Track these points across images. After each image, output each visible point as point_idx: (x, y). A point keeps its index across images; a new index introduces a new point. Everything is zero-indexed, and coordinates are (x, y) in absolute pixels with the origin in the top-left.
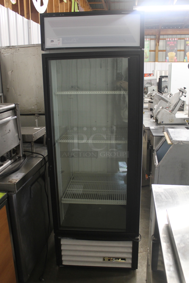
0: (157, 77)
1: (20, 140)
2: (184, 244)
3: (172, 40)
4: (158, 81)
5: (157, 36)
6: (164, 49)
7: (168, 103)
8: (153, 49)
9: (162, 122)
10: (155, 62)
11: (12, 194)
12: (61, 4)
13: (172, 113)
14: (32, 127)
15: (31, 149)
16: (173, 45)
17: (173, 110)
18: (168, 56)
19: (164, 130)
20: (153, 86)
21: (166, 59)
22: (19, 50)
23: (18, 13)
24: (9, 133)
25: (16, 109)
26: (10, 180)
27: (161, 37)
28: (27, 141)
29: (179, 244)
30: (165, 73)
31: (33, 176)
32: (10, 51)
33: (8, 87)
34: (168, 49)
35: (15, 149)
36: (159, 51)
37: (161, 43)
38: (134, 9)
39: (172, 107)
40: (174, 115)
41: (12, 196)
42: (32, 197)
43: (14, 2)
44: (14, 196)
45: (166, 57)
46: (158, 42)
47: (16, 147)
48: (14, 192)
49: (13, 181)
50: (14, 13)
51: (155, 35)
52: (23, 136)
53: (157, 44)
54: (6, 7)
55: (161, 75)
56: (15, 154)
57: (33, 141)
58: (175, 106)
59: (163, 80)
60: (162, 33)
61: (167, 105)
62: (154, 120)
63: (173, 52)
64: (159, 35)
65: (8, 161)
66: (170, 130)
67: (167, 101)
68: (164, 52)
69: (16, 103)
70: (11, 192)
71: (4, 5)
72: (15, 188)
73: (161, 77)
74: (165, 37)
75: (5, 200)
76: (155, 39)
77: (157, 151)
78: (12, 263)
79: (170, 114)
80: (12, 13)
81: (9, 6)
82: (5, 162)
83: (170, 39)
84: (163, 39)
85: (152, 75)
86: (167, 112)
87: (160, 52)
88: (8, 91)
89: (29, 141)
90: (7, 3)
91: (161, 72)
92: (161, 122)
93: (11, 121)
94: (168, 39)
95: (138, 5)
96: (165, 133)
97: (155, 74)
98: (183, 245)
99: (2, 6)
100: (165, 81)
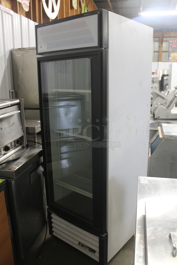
0: (160, 75)
1: (23, 132)
2: (155, 236)
3: (174, 42)
4: (160, 79)
5: (161, 38)
6: (167, 50)
7: (165, 99)
8: (157, 50)
9: (159, 117)
10: (158, 61)
11: (11, 180)
12: (71, 10)
13: (168, 109)
14: (36, 121)
15: (33, 139)
16: (175, 46)
17: (169, 106)
18: (170, 56)
19: (159, 124)
20: (155, 84)
21: (169, 59)
22: (28, 51)
23: (31, 19)
24: (12, 125)
25: (21, 105)
26: (10, 168)
27: (165, 39)
28: (31, 133)
29: (150, 236)
30: (167, 72)
31: (33, 164)
32: (21, 52)
33: (19, 84)
34: (171, 50)
35: (19, 139)
36: (163, 52)
37: (165, 45)
38: (139, 14)
39: (168, 103)
40: (169, 111)
41: (11, 182)
42: (31, 183)
43: (27, 10)
44: (13, 182)
45: (169, 57)
46: (162, 44)
47: (20, 138)
48: (13, 179)
49: (12, 168)
50: (27, 19)
51: (159, 38)
52: (27, 128)
53: (161, 45)
54: (19, 14)
55: (163, 74)
56: (19, 144)
57: (36, 133)
58: (171, 102)
59: (165, 78)
60: (165, 35)
61: (164, 101)
62: (152, 115)
63: (175, 52)
64: (163, 37)
65: (12, 150)
66: (164, 125)
67: (163, 98)
68: (167, 53)
69: (20, 99)
70: (11, 178)
71: (17, 13)
72: (14, 175)
73: (164, 76)
74: (168, 39)
75: (4, 185)
76: (159, 41)
77: (152, 144)
78: (9, 242)
79: (166, 110)
80: (25, 19)
81: (23, 13)
82: (9, 151)
83: (172, 41)
84: (166, 41)
85: (155, 74)
86: (163, 108)
87: (163, 54)
88: (19, 88)
89: (32, 133)
90: (21, 11)
91: (163, 71)
92: (157, 117)
93: (15, 115)
94: (171, 41)
95: (143, 11)
96: (159, 128)
97: (158, 73)
98: (153, 238)
99: (16, 13)
100: (167, 79)
